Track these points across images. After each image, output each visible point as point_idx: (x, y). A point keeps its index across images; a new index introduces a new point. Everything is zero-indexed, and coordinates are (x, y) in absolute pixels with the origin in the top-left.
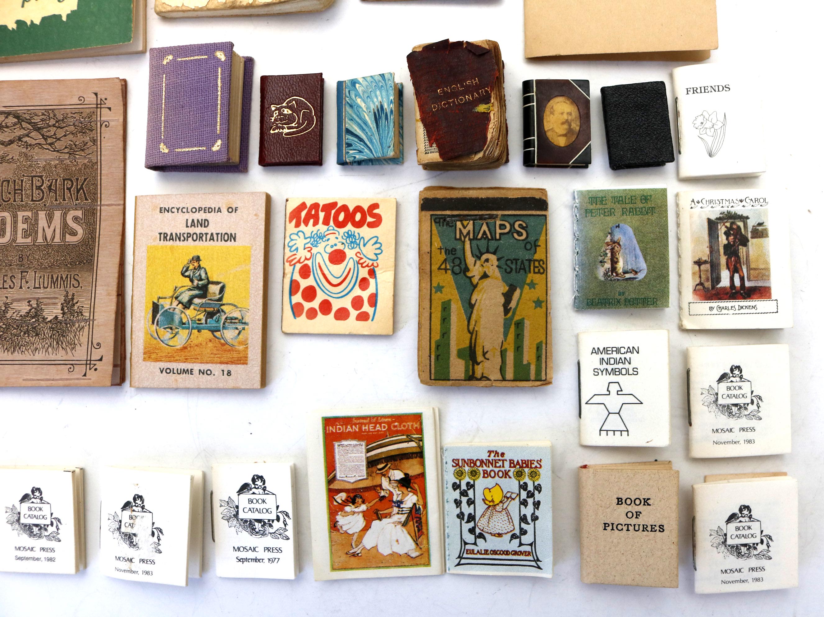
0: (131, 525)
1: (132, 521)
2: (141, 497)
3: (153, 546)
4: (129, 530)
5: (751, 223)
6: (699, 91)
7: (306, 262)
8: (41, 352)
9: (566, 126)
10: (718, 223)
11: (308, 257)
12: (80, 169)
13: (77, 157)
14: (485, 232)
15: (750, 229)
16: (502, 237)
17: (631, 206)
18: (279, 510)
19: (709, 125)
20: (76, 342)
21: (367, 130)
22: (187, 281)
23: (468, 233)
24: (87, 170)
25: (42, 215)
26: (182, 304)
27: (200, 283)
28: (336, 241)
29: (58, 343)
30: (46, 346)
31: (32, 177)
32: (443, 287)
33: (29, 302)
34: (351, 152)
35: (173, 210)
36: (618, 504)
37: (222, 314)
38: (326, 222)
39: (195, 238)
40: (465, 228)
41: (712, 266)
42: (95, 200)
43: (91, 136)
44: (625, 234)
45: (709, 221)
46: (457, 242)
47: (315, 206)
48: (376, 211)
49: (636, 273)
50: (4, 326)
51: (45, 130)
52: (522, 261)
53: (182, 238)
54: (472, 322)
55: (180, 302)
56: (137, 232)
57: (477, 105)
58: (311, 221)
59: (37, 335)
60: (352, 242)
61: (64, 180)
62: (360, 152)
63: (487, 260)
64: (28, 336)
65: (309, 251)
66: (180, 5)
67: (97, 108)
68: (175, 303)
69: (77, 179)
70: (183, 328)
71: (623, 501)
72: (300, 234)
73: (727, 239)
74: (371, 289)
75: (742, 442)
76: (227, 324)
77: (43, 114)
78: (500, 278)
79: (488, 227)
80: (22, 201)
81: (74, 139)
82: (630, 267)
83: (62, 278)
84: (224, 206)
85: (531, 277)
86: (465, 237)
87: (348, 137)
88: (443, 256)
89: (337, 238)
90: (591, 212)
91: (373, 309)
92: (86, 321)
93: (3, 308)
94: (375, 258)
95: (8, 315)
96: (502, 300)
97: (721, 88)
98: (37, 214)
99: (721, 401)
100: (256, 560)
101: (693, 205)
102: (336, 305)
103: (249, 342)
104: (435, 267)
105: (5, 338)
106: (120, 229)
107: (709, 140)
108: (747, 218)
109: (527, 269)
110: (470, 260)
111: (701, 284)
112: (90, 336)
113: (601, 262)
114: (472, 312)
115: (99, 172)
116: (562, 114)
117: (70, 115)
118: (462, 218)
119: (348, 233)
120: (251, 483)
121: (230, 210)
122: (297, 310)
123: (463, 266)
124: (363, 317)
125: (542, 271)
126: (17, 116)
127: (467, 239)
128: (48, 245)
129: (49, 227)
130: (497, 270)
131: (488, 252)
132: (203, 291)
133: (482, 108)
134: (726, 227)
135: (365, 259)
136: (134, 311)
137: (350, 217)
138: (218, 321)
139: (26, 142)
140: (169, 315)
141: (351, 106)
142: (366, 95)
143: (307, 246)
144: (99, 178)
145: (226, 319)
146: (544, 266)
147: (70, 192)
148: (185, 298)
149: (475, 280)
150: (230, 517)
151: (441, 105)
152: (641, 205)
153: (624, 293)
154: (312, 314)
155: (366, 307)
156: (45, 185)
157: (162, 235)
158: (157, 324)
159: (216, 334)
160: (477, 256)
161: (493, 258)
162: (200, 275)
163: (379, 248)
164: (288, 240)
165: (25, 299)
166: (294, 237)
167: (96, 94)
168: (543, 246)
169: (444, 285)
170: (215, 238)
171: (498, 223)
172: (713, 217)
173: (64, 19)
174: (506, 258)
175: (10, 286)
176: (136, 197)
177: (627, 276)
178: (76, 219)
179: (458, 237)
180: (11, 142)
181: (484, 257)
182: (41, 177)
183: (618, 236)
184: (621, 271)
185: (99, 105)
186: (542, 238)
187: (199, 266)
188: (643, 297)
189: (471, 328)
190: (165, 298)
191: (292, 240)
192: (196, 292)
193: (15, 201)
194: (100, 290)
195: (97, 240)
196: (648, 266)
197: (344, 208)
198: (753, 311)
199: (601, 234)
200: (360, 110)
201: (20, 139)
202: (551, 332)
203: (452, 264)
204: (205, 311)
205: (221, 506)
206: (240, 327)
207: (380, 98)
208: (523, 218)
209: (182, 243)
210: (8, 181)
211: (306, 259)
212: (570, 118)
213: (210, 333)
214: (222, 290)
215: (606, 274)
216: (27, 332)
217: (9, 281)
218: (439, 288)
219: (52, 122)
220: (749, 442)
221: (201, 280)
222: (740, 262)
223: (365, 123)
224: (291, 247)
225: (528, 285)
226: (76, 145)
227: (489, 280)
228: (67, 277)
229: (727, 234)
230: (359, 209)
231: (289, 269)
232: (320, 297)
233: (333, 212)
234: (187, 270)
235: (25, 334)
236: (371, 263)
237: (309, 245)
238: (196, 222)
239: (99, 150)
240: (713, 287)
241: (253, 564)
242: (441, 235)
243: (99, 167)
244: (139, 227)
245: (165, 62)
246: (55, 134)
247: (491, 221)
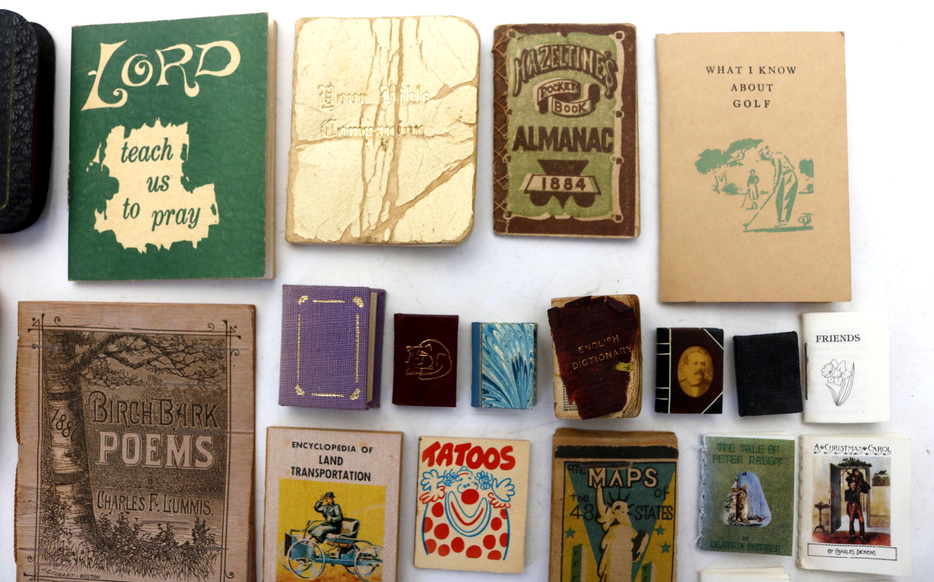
5: (873, 471)
6: (829, 339)
7: (439, 501)
8: (172, 577)
9: (699, 376)
10: (840, 469)
11: (441, 495)
12: (210, 396)
13: (207, 383)
14: (617, 479)
15: (872, 476)
16: (634, 485)
17: (759, 455)
19: (837, 373)
20: (209, 570)
21: (505, 380)
22: (320, 517)
23: (601, 481)
24: (217, 397)
25: (171, 438)
26: (315, 537)
27: (334, 519)
28: (469, 482)
29: (189, 569)
30: (178, 571)
31: (161, 400)
32: (574, 532)
33: (159, 525)
34: (488, 399)
35: (306, 446)
37: (356, 550)
38: (459, 462)
39: (328, 475)
40: (597, 475)
41: (833, 511)
42: (224, 427)
43: (221, 363)
44: (751, 482)
45: (832, 467)
46: (589, 489)
47: (449, 446)
48: (509, 454)
49: (761, 520)
50: (134, 548)
51: (174, 355)
52: (652, 508)
53: (315, 474)
54: (602, 566)
55: (313, 536)
56: (268, 464)
57: (616, 363)
58: (445, 461)
59: (168, 559)
60: (484, 483)
61: (193, 405)
62: (497, 400)
63: (618, 508)
64: (159, 560)
65: (442, 490)
66: (313, 238)
67: (227, 336)
68: (308, 536)
69: (207, 406)
70: (317, 561)
72: (433, 473)
73: (849, 485)
74: (503, 529)
76: (361, 560)
77: (172, 339)
78: (630, 524)
79: (620, 474)
80: (151, 423)
81: (204, 366)
82: (754, 514)
83: (192, 503)
84: (358, 445)
85: (660, 523)
86: (597, 485)
87: (484, 383)
88: (576, 503)
89: (470, 478)
90: (719, 457)
91: (505, 548)
92: (218, 549)
93: (133, 530)
94: (507, 499)
95: (139, 537)
96: (631, 545)
97: (851, 338)
98: (165, 438)
101: (817, 450)
102: (468, 543)
103: (383, 578)
104: (567, 513)
105: (136, 560)
106: (251, 458)
107: (837, 389)
108: (870, 465)
109: (656, 515)
110: (602, 507)
111: (821, 527)
112: (223, 566)
113: (726, 507)
114: (602, 557)
115: (228, 399)
116: (696, 363)
117: (199, 342)
118: (594, 465)
119: (481, 474)
121: (365, 450)
122: (429, 546)
123: (595, 512)
124: (495, 556)
125: (670, 517)
126: (146, 339)
127: (599, 486)
128: (177, 470)
129: (178, 451)
130: (627, 516)
131: (619, 499)
132: (337, 527)
133: (621, 367)
134: (848, 473)
135: (497, 500)
136: (266, 541)
137: (483, 459)
138: (352, 557)
139: (155, 366)
140: (302, 548)
141: (488, 352)
142: (504, 344)
143: (440, 485)
144: (229, 405)
145: (360, 555)
146: (673, 512)
147: (199, 417)
148: (319, 532)
149: (606, 527)
151: (581, 363)
152: (769, 455)
153: (747, 538)
154: (444, 551)
155: (498, 547)
156: (173, 409)
157: (295, 470)
158: (290, 556)
159: (349, 568)
160: (609, 504)
161: (624, 505)
162: (334, 511)
163: (512, 490)
164: (421, 478)
165: (155, 522)
166: (427, 475)
167: (226, 322)
168: (672, 492)
169: (575, 529)
170: (349, 476)
171: (630, 470)
172: (836, 463)
173: (195, 246)
174: (636, 505)
175: (140, 508)
176: (269, 428)
177: (752, 522)
178: (205, 445)
179: (591, 484)
180: (140, 365)
181: (616, 504)
182: (170, 401)
183: (744, 483)
184: (745, 517)
185: (229, 333)
186: (672, 485)
187: (333, 503)
188: (766, 543)
189: (601, 571)
190: (298, 531)
191: (425, 478)
192: (330, 527)
193: (143, 423)
194: (233, 520)
195: (227, 467)
196: (772, 514)
197: (478, 449)
198: (872, 556)
199: (728, 481)
200: (498, 358)
201: (149, 362)
202: (676, 575)
203: (584, 511)
204: (339, 546)
206: (374, 563)
207: (518, 349)
208: (653, 466)
209: (314, 479)
210: (137, 403)
211: (439, 498)
212: (703, 367)
213: (343, 568)
214: (356, 527)
215: (730, 519)
216: (158, 555)
217: (138, 503)
218: (571, 533)
219: (181, 347)
221: (334, 516)
222: (860, 508)
223: (503, 372)
224: (425, 485)
225: (657, 530)
226: (205, 372)
227: (619, 526)
228: (197, 503)
229: (849, 480)
230: (492, 451)
231: (422, 507)
232: (453, 535)
233: (467, 453)
234: (320, 506)
235: (156, 557)
236: (503, 503)
237: (442, 484)
238: (329, 459)
239: (229, 378)
240: (833, 531)
242: (575, 483)
243: (229, 394)
244: (271, 459)
245: (300, 302)
246: (184, 360)
247: (623, 469)
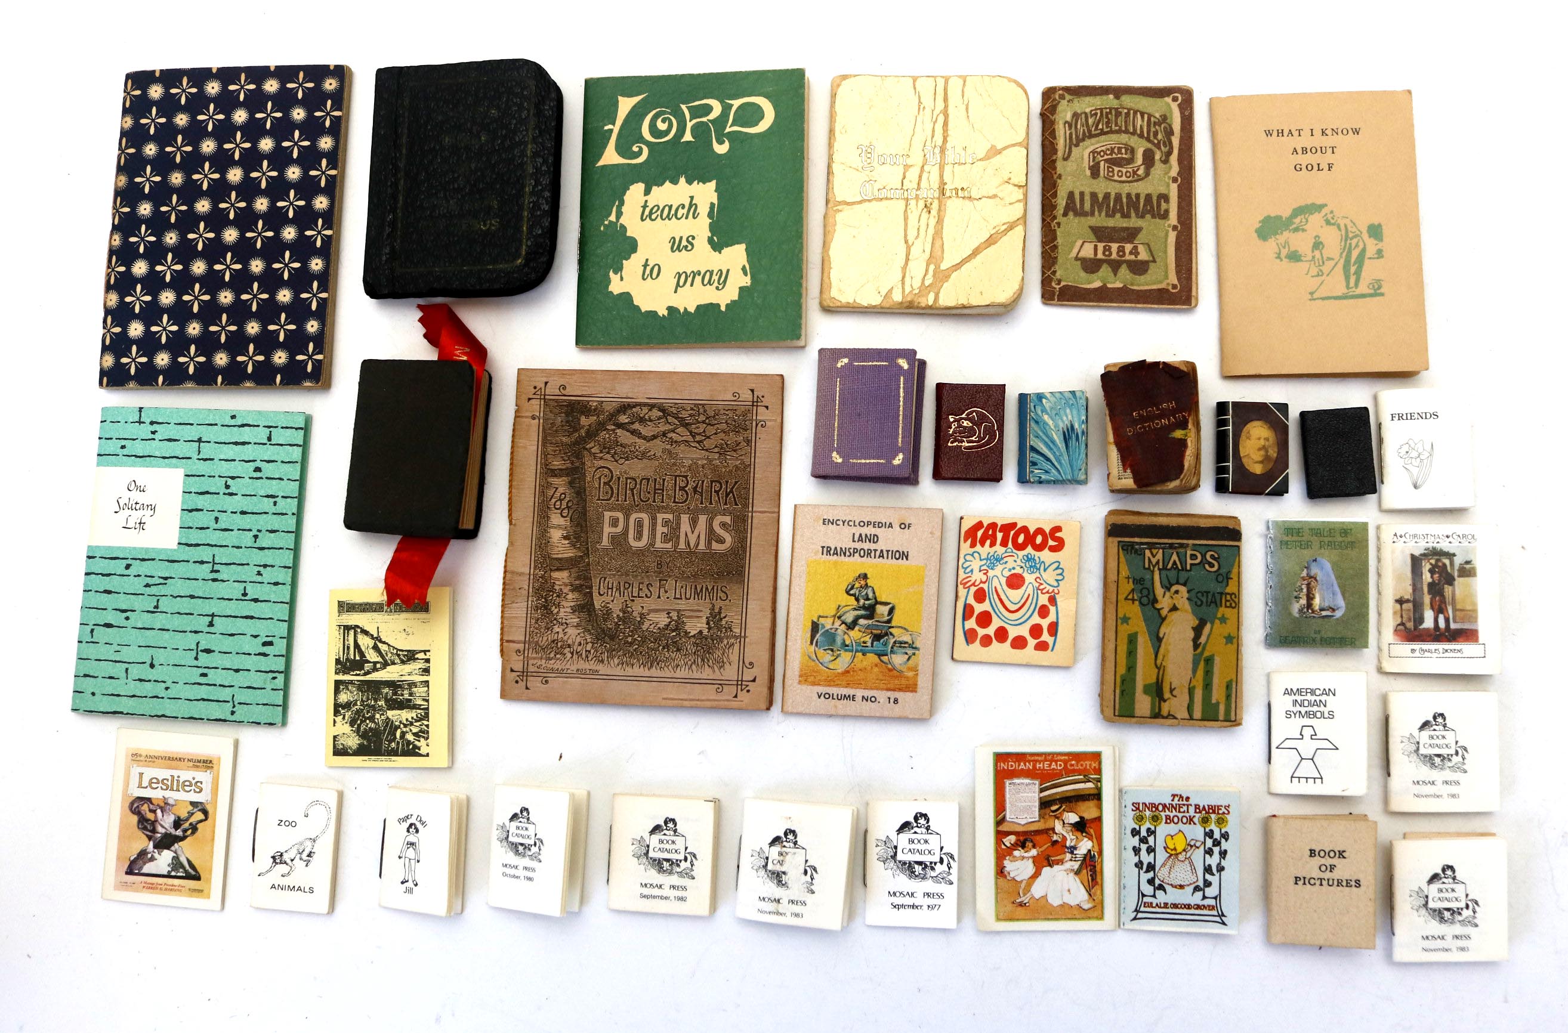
0: (781, 863)
1: (781, 858)
2: (793, 832)
3: (805, 886)
4: (778, 868)
5: (1458, 561)
6: (1404, 417)
7: (982, 585)
8: (683, 669)
9: (1262, 453)
10: (1421, 560)
11: (984, 579)
12: (731, 472)
13: (728, 457)
14: (1175, 562)
15: (1457, 567)
16: (1193, 567)
17: (1330, 539)
18: (943, 852)
19: (1414, 454)
20: (725, 660)
21: (1055, 450)
22: (852, 601)
23: (1158, 563)
24: (739, 472)
25: (685, 518)
26: (846, 624)
27: (867, 602)
28: (1013, 564)
29: (703, 660)
30: (689, 663)
31: (676, 476)
32: (1129, 618)
33: (668, 613)
34: (1036, 471)
35: (838, 522)
36: (1311, 856)
37: (891, 637)
38: (1004, 544)
39: (862, 554)
40: (1154, 556)
41: (1414, 606)
42: (746, 505)
43: (745, 436)
44: (1322, 569)
45: (1413, 556)
46: (1144, 571)
47: (993, 526)
48: (1058, 534)
49: (1334, 610)
50: (639, 639)
51: (694, 426)
52: (1213, 595)
53: (848, 553)
54: (1160, 657)
55: (843, 623)
56: (796, 544)
57: (1174, 430)
58: (988, 542)
59: (678, 650)
60: (1031, 567)
61: (712, 482)
62: (1047, 472)
63: (1177, 592)
64: (668, 651)
65: (984, 574)
66: (851, 301)
67: (753, 405)
68: (838, 623)
69: (727, 482)
70: (846, 651)
71: (1317, 853)
72: (976, 555)
73: (1432, 577)
74: (1051, 618)
75: (1445, 796)
76: (895, 648)
77: (692, 409)
78: (1190, 611)
79: (1178, 556)
80: (663, 502)
81: (726, 438)
82: (1327, 604)
83: (707, 589)
84: (896, 521)
85: (1222, 611)
86: (1154, 567)
87: (1032, 454)
88: (1131, 586)
89: (1015, 561)
90: (1287, 543)
91: (1053, 638)
92: (736, 637)
93: (639, 619)
94: (1056, 584)
95: (644, 627)
96: (1192, 634)
97: (1428, 416)
98: (679, 519)
99: (1422, 751)
100: (913, 907)
101: (1395, 539)
102: (1013, 633)
103: (920, 668)
104: (1121, 597)
105: (641, 653)
106: (775, 539)
107: (1415, 471)
108: (1454, 555)
109: (1218, 603)
110: (1159, 591)
111: (1402, 624)
112: (742, 655)
113: (1296, 597)
114: (1160, 646)
115: (752, 475)
116: (1259, 439)
117: (722, 412)
118: (1151, 546)
119: (1027, 556)
120: (913, 821)
121: (903, 526)
122: (970, 636)
123: (1151, 597)
124: (1042, 647)
125: (1233, 605)
126: (662, 409)
127: (1156, 569)
128: (691, 553)
129: (693, 532)
130: (1187, 602)
131: (1178, 583)
132: (870, 611)
133: (1178, 434)
134: (1431, 564)
135: (1045, 585)
136: (790, 629)
137: (1030, 540)
138: (885, 644)
139: (671, 438)
140: (830, 636)
141: (1037, 422)
142: (1054, 412)
143: (982, 568)
144: (752, 481)
145: (895, 642)
146: (1236, 600)
147: (718, 495)
148: (849, 618)
149: (1164, 613)
150: (887, 859)
151: (1137, 429)
152: (1340, 539)
153: (1319, 632)
154: (986, 641)
155: (1046, 637)
156: (689, 486)
157: (825, 549)
158: (816, 645)
159: (882, 658)
160: (1166, 587)
161: (1183, 590)
162: (867, 594)
163: (1061, 574)
164: (962, 561)
165: (664, 610)
166: (969, 558)
167: (752, 391)
168: (1235, 578)
169: (1130, 616)
170: (885, 555)
171: (1189, 553)
172: (1417, 553)
173: (723, 308)
174: (1196, 591)
175: (646, 595)
176: (795, 506)
177: (1324, 613)
178: (723, 525)
179: (1147, 566)
180: (654, 437)
181: (1174, 588)
182: (686, 477)
183: (1315, 570)
184: (1317, 608)
185: (756, 403)
186: (1235, 570)
187: (867, 585)
188: (1340, 636)
189: (1159, 662)
190: (827, 617)
191: (966, 561)
192: (862, 612)
193: (654, 502)
194: (752, 605)
195: (748, 549)
196: (1347, 604)
197: (1025, 529)
198: (1459, 655)
199: (1297, 568)
200: (1047, 428)
201: (664, 434)
202: (1242, 670)
203: (1140, 595)
204: (872, 633)
205: (877, 846)
206: (910, 652)
207: (1070, 417)
208: (1215, 549)
209: (847, 559)
210: (648, 480)
211: (981, 582)
212: (1267, 443)
213: (876, 657)
214: (891, 611)
215: (1301, 611)
216: (667, 647)
217: (645, 589)
218: (1126, 620)
219: (702, 418)
220: (1453, 796)
221: (868, 599)
222: (1445, 603)
223: (1053, 442)
224: (966, 568)
225: (1219, 619)
226: (727, 445)
227: (1178, 613)
228: (713, 588)
229: (1431, 571)
230: (1040, 531)
231: (962, 592)
232: (996, 623)
233: (1012, 533)
234: (852, 588)
235: (664, 648)
236: (1051, 589)
237: (985, 567)
238: (864, 537)
239: (753, 451)
240: (1416, 628)
241: (911, 910)
242: (1129, 563)
243: (752, 470)
244: (798, 538)
245: (839, 365)
246: (704, 431)
247: (1182, 550)
